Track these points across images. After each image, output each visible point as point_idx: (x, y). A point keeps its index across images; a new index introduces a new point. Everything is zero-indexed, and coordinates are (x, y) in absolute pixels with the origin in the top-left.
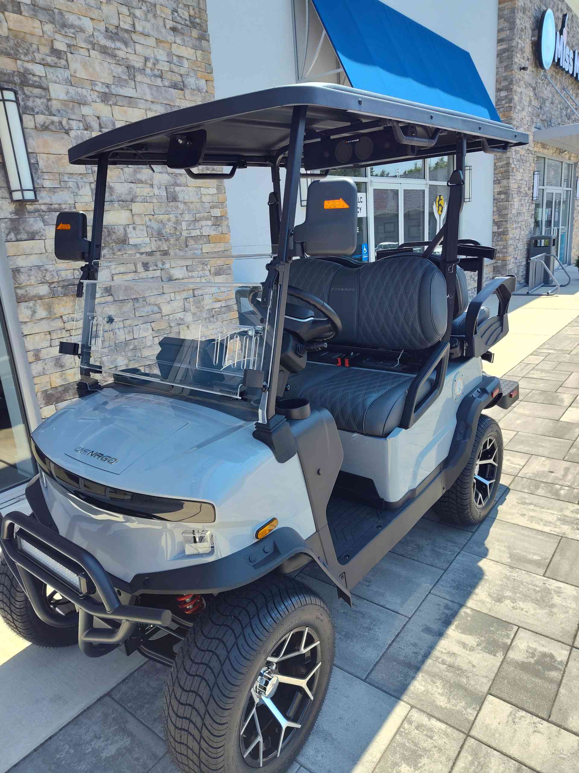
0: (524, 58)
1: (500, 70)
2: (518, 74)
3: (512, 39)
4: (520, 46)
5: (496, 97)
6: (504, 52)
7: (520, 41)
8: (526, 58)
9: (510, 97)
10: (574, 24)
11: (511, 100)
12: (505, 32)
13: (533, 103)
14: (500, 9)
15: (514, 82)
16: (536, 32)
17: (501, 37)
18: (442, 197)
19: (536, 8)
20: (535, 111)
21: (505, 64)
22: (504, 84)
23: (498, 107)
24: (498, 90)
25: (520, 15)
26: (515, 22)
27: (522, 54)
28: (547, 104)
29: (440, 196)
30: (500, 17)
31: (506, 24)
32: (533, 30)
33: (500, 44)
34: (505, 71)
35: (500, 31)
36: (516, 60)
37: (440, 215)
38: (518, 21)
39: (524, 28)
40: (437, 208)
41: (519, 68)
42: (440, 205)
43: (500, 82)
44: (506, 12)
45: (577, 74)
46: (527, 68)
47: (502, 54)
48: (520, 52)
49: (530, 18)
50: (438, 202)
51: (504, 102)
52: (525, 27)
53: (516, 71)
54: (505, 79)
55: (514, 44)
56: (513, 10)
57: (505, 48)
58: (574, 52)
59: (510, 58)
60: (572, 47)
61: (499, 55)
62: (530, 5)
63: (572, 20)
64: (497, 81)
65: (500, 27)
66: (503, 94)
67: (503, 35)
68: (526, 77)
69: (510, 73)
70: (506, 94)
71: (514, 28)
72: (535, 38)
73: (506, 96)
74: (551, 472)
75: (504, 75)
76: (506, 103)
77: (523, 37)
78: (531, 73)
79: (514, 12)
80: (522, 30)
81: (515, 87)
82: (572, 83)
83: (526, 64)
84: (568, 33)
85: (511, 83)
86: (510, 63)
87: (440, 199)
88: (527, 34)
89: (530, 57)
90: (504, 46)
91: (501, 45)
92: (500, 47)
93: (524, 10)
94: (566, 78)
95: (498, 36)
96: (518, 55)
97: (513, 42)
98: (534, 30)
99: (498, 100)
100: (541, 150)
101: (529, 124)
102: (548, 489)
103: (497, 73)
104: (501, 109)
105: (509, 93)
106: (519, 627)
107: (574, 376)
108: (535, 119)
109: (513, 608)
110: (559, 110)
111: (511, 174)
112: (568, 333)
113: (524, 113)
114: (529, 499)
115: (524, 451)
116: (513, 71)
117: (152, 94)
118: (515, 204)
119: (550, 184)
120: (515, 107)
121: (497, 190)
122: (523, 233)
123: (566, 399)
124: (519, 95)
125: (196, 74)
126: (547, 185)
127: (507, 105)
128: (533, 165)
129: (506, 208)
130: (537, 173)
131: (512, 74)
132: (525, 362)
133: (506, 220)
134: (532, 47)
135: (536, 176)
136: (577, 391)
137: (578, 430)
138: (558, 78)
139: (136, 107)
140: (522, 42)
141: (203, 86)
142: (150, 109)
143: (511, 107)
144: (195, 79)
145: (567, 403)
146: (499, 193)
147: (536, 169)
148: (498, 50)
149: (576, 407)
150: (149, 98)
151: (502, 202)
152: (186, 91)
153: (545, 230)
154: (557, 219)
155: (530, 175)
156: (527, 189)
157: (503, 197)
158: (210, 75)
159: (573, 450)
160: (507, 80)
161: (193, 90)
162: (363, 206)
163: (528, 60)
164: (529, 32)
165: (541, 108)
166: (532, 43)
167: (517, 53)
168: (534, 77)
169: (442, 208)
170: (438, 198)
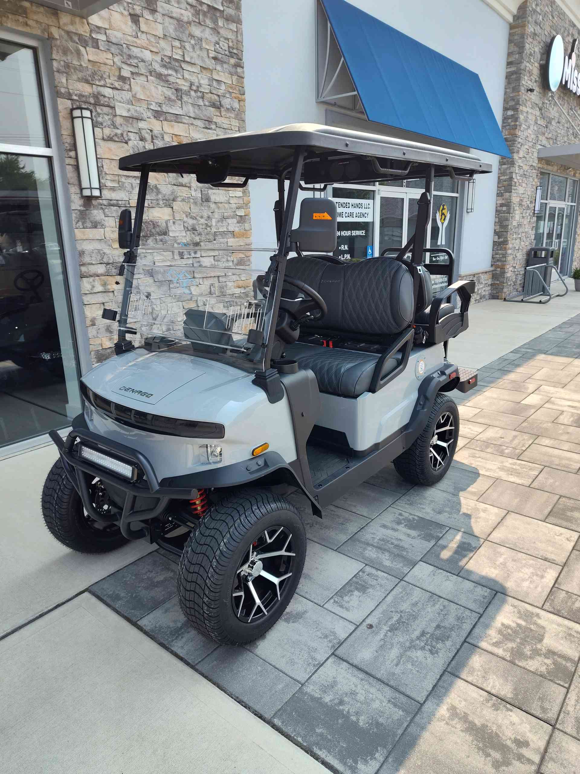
1: (508, 90)
2: (524, 95)
3: (521, 63)
4: (528, 69)
5: (503, 115)
8: (534, 80)
9: (517, 116)
11: (517, 119)
12: (514, 56)
13: (539, 123)
14: (511, 35)
15: (521, 103)
16: (545, 56)
17: (510, 60)
18: (445, 207)
19: (546, 33)
20: (540, 130)
21: (513, 85)
22: (512, 103)
23: (505, 125)
24: (505, 109)
25: (529, 40)
26: (524, 47)
27: (530, 76)
28: (553, 123)
29: (443, 206)
30: (510, 41)
31: (516, 49)
32: (542, 54)
33: (509, 66)
34: (513, 92)
35: (510, 54)
36: (524, 82)
37: (443, 224)
38: (527, 46)
39: (533, 52)
40: (440, 217)
41: (526, 90)
42: (443, 214)
43: (508, 102)
44: (516, 37)
46: (534, 89)
47: (510, 76)
48: (528, 75)
49: (540, 43)
50: (442, 211)
51: (510, 121)
53: (523, 92)
55: (522, 67)
56: (522, 36)
57: (514, 71)
59: (518, 79)
61: (508, 77)
62: (540, 31)
64: (504, 100)
65: (510, 51)
66: (510, 113)
67: (512, 58)
68: (533, 98)
69: (517, 94)
70: (513, 113)
71: (523, 52)
72: (543, 62)
73: (512, 115)
74: (501, 438)
75: (511, 95)
76: (512, 122)
77: (532, 60)
78: (538, 95)
79: (524, 37)
80: (531, 54)
81: (521, 108)
83: (534, 86)
85: (518, 103)
86: (517, 84)
87: (443, 209)
88: (536, 58)
89: (537, 79)
90: (513, 69)
91: (510, 68)
92: (509, 70)
93: (534, 36)
94: (574, 99)
95: (508, 59)
96: (526, 78)
97: (521, 66)
98: (543, 54)
99: (505, 119)
100: (545, 166)
101: (534, 142)
102: (496, 449)
103: (505, 93)
104: (507, 127)
105: (515, 113)
106: (450, 528)
107: (544, 370)
108: (540, 138)
109: (449, 517)
110: (565, 129)
111: (513, 187)
112: (549, 336)
113: (530, 131)
114: (478, 454)
115: (483, 422)
116: (520, 93)
117: (194, 112)
118: (516, 216)
119: (553, 198)
120: (520, 126)
121: (500, 202)
122: (522, 243)
123: (531, 387)
124: (525, 114)
125: (231, 95)
126: (550, 199)
127: (513, 123)
128: (536, 180)
129: (507, 220)
130: (539, 188)
131: (519, 95)
132: (505, 358)
133: (507, 230)
134: (540, 70)
135: (539, 191)
136: (542, 383)
137: (533, 411)
138: (566, 98)
139: (181, 123)
140: (530, 66)
141: (236, 105)
142: (192, 124)
143: (516, 125)
144: (230, 100)
145: (530, 391)
146: (502, 205)
147: (539, 184)
148: (507, 73)
149: (537, 394)
150: (192, 115)
151: (504, 213)
152: (222, 109)
153: (546, 242)
154: (559, 232)
155: (533, 190)
156: (528, 202)
157: (504, 209)
158: (243, 97)
159: (525, 424)
160: (514, 100)
161: (228, 109)
162: (370, 211)
163: (536, 81)
164: (538, 56)
165: (547, 126)
166: (540, 67)
167: (524, 76)
168: (540, 98)
169: (445, 217)
170: (442, 207)
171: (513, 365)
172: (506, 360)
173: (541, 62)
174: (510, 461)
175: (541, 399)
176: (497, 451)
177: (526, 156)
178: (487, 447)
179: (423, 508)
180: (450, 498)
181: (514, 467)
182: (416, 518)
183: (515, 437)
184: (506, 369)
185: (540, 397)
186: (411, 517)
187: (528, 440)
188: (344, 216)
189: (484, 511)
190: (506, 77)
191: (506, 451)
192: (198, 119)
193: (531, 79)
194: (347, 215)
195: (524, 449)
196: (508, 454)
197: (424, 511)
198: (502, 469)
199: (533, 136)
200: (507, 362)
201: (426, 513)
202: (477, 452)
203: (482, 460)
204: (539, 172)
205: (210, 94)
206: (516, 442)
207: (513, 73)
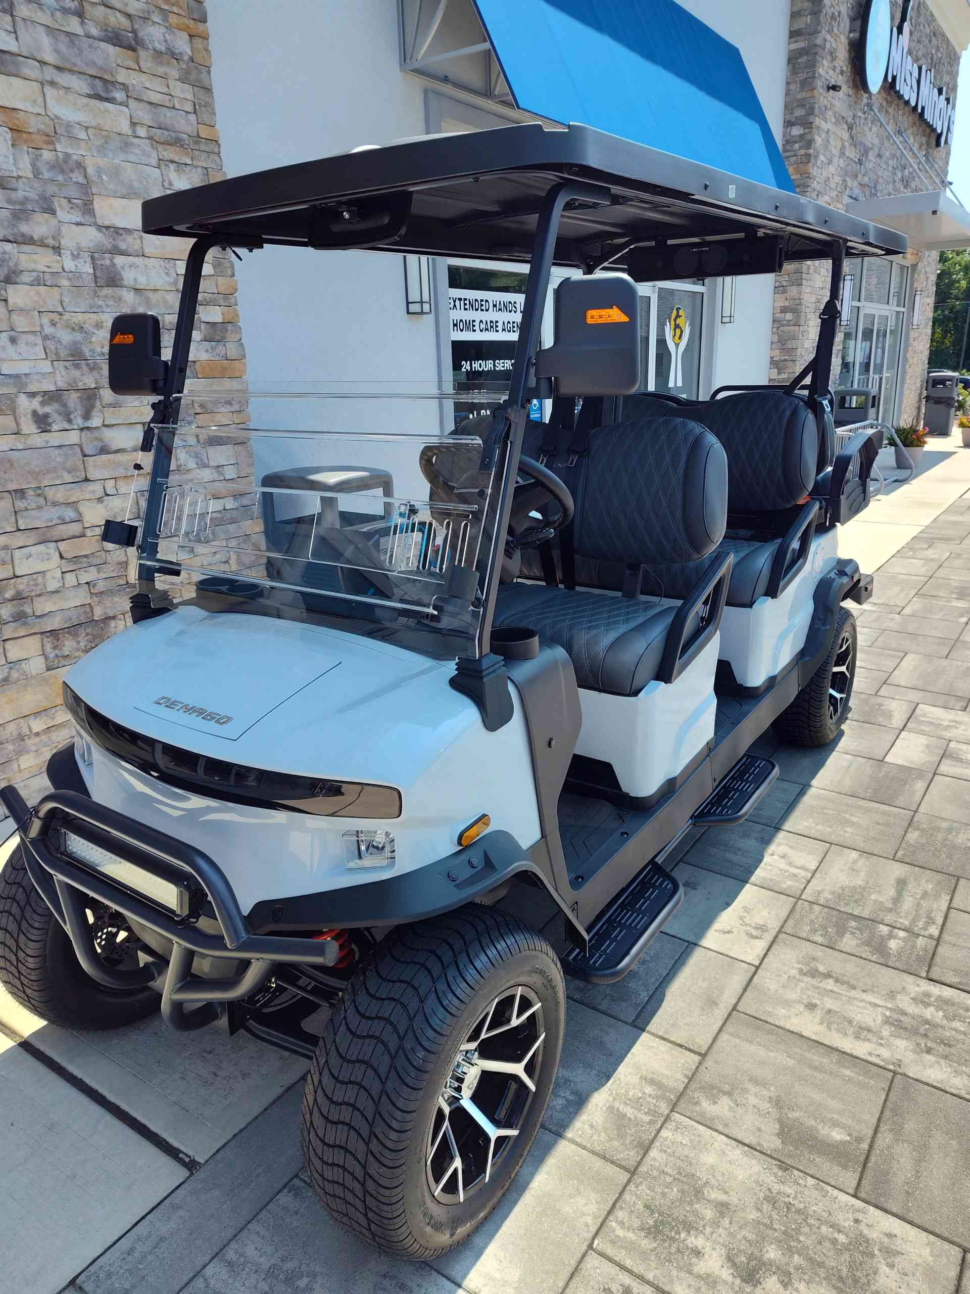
0: (834, 69)
1: (792, 87)
2: (823, 97)
3: (816, 32)
4: (828, 46)
5: (784, 136)
6: (801, 55)
7: (829, 37)
8: (838, 70)
9: (809, 137)
10: (922, 19)
11: (809, 144)
12: (804, 19)
13: (847, 154)
15: (816, 112)
16: (858, 23)
17: (796, 27)
18: (681, 312)
20: (850, 168)
21: (802, 76)
22: (799, 112)
23: (787, 154)
24: (789, 124)
27: (832, 61)
28: (871, 156)
29: (678, 309)
32: (853, 20)
33: (794, 39)
35: (795, 15)
36: (821, 71)
37: (677, 345)
39: (837, 14)
40: (672, 332)
41: (825, 87)
42: (677, 326)
43: (792, 109)
45: (923, 108)
46: (840, 87)
47: (796, 58)
48: (829, 58)
50: (675, 320)
51: (797, 146)
52: (839, 13)
53: (821, 90)
54: (802, 104)
55: (819, 41)
57: (803, 48)
58: (920, 69)
59: (812, 65)
60: (916, 60)
61: (792, 59)
63: (919, 12)
64: (786, 107)
65: (795, 9)
66: (796, 131)
67: (800, 24)
68: (837, 104)
69: (809, 94)
70: (802, 132)
71: (820, 12)
72: (855, 35)
73: (801, 136)
75: (799, 96)
76: (800, 148)
77: (835, 30)
78: (845, 98)
80: (833, 17)
81: (817, 121)
82: (914, 123)
83: (840, 80)
84: (911, 33)
85: (811, 112)
86: (810, 74)
87: (678, 316)
88: (842, 25)
89: (845, 69)
90: (801, 45)
91: (796, 42)
92: (794, 46)
94: (903, 115)
95: (791, 24)
96: (825, 62)
97: (816, 38)
98: (855, 19)
99: (788, 142)
101: (838, 189)
102: (867, 934)
103: (787, 94)
104: (793, 159)
105: (807, 131)
107: (910, 660)
108: (850, 182)
110: (890, 168)
111: (804, 276)
113: (832, 169)
114: (823, 961)
116: (815, 91)
117: (57, 51)
118: (810, 329)
119: (870, 298)
120: (816, 157)
121: (781, 303)
123: (898, 709)
124: (824, 135)
125: (165, 19)
126: (865, 300)
127: (802, 152)
129: (795, 337)
130: (849, 278)
131: (813, 97)
133: (795, 357)
134: (850, 52)
135: (848, 284)
136: (915, 696)
137: (920, 786)
138: (891, 111)
139: (17, 76)
140: (832, 40)
141: (182, 44)
142: (52, 83)
143: (809, 155)
144: (163, 30)
145: (896, 722)
146: (783, 310)
147: (848, 270)
148: (790, 51)
149: (915, 731)
150: (50, 57)
152: (142, 53)
153: (859, 379)
154: (878, 361)
157: (789, 316)
158: (201, 26)
159: (913, 836)
160: (803, 106)
161: (158, 54)
163: (842, 73)
164: (846, 23)
165: (860, 162)
166: (849, 44)
167: (823, 59)
168: (850, 106)
169: (682, 331)
170: (675, 313)
173: (852, 35)
174: (912, 985)
175: (928, 747)
176: (870, 944)
178: (841, 927)
181: (928, 1015)
183: (902, 885)
185: (923, 740)
187: (937, 896)
190: (789, 61)
191: (893, 946)
192: (71, 71)
193: (835, 67)
195: (936, 932)
196: (899, 955)
198: (898, 1025)
199: (837, 179)
202: (819, 952)
203: (838, 989)
205: (103, 8)
206: (908, 904)
207: (801, 52)
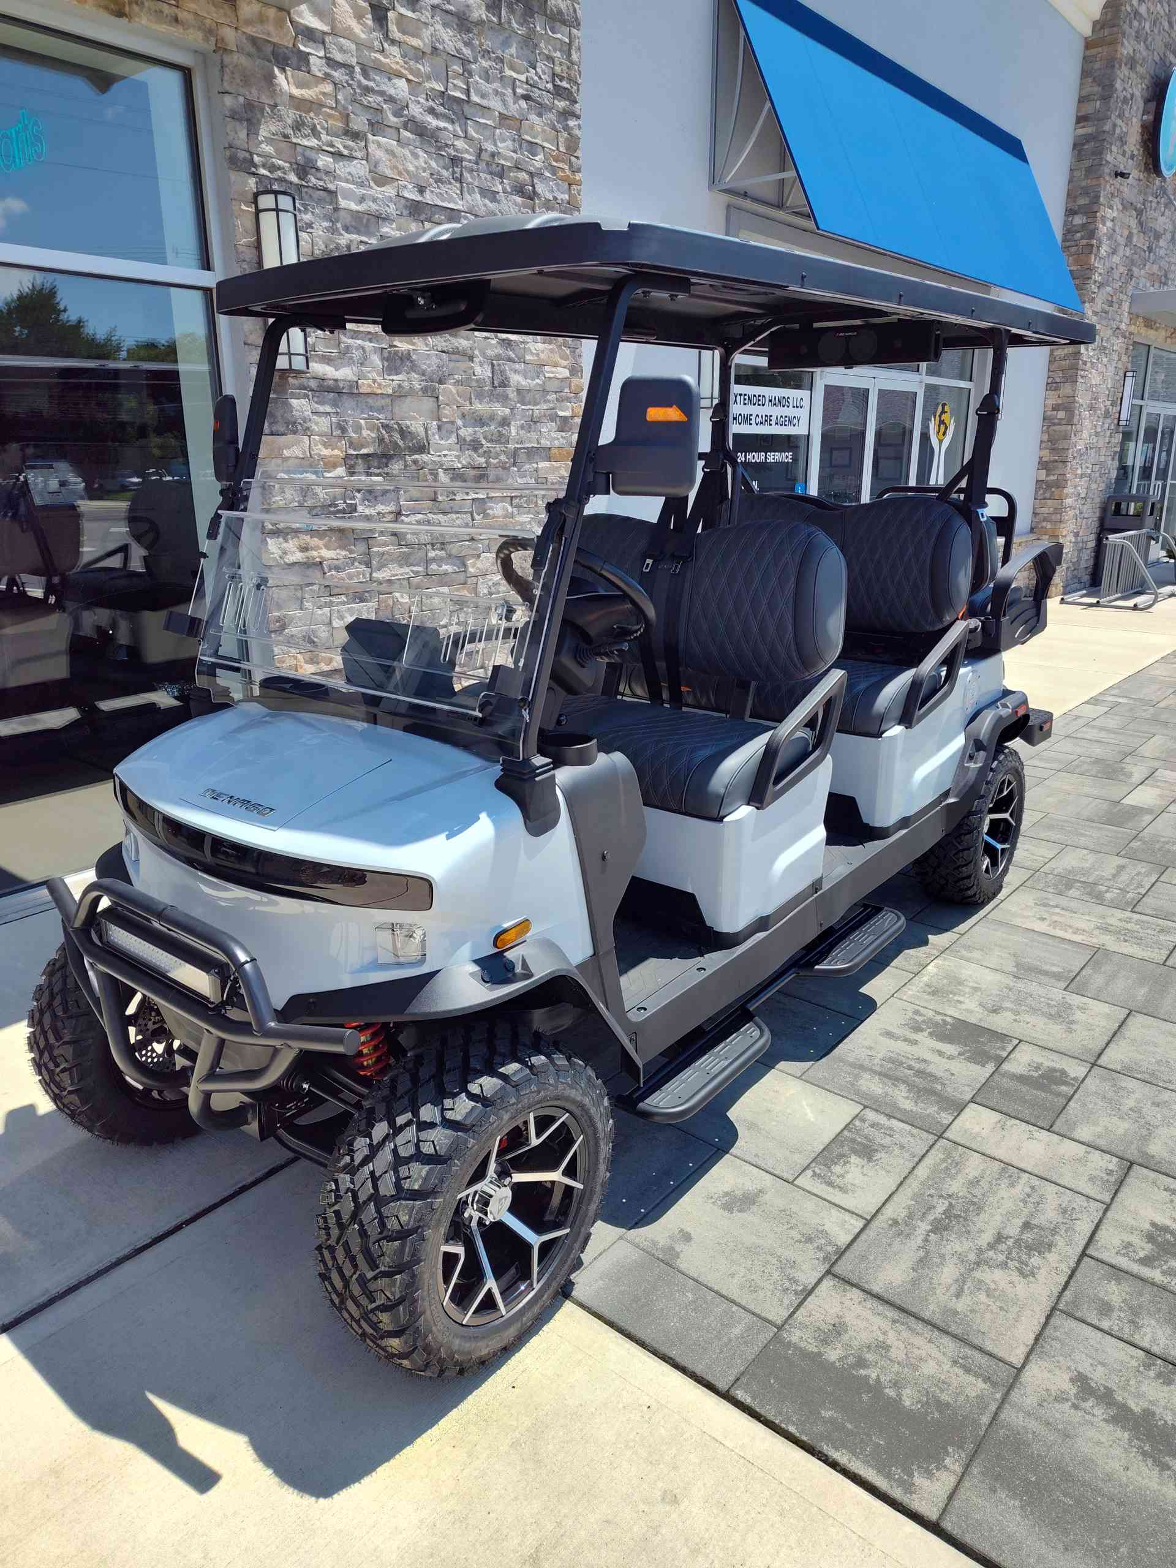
0: (1124, 154)
1: (1077, 174)
2: (1108, 185)
3: (1103, 118)
4: (1118, 131)
5: (1065, 223)
6: (1088, 142)
7: (1119, 122)
8: (1128, 154)
9: (1092, 227)
11: (1092, 234)
12: (1092, 103)
13: (1135, 239)
14: (1085, 59)
15: (1101, 200)
16: (1153, 105)
17: (1083, 112)
18: (947, 408)
19: (1157, 58)
20: (1136, 257)
21: (1088, 163)
22: (1082, 201)
23: (1068, 244)
24: (1070, 212)
25: (1125, 71)
26: (1112, 85)
27: (1122, 146)
28: (1163, 242)
29: (944, 405)
30: (1085, 74)
31: (1097, 89)
32: (1147, 101)
33: (1081, 125)
34: (1087, 177)
35: (1082, 100)
36: (1109, 158)
37: (941, 442)
38: (1118, 85)
39: (1129, 96)
40: (937, 428)
41: (1113, 174)
42: (942, 422)
43: (1076, 197)
44: (1097, 66)
46: (1129, 173)
47: (1082, 145)
48: (1118, 143)
49: (1142, 78)
50: (940, 416)
51: (1078, 235)
52: (1132, 95)
53: (1107, 178)
54: (1085, 192)
55: (1107, 128)
56: (1111, 63)
57: (1091, 134)
59: (1099, 153)
61: (1078, 146)
62: (1145, 53)
64: (1069, 195)
65: (1084, 93)
66: (1078, 220)
67: (1089, 109)
68: (1126, 190)
69: (1095, 182)
70: (1084, 221)
71: (1111, 96)
72: (1149, 117)
73: (1083, 226)
74: (1093, 869)
75: (1084, 184)
76: (1082, 238)
77: (1127, 114)
78: (1135, 183)
79: (1113, 66)
80: (1125, 101)
81: (1102, 210)
83: (1129, 165)
85: (1096, 200)
86: (1096, 162)
87: (943, 412)
88: (1135, 108)
89: (1136, 153)
90: (1088, 130)
91: (1084, 127)
92: (1081, 131)
93: (1132, 63)
95: (1078, 110)
96: (1114, 148)
97: (1105, 124)
98: (1149, 101)
99: (1069, 232)
100: (1143, 330)
101: (1123, 280)
102: (1089, 890)
103: (1071, 181)
104: (1073, 249)
105: (1090, 220)
106: (1021, 1041)
107: (1157, 740)
108: (1136, 272)
109: (1015, 1020)
111: (1080, 372)
112: (1158, 672)
113: (1116, 259)
114: (1054, 900)
115: (1052, 839)
116: (1102, 178)
118: (1083, 430)
119: (1155, 397)
120: (1099, 247)
121: (1051, 401)
122: (1094, 486)
123: (1138, 772)
124: (1109, 224)
125: (554, 174)
126: (1150, 398)
127: (1084, 242)
128: (1124, 358)
129: (1066, 437)
130: (1131, 374)
131: (1099, 185)
132: (1075, 713)
133: (1064, 459)
134: (1142, 134)
135: (1129, 381)
136: (1156, 764)
137: (1148, 818)
140: (1123, 124)
141: (562, 192)
143: (1092, 246)
144: (551, 182)
145: (1137, 778)
146: (1056, 408)
147: (1129, 366)
148: (1076, 137)
149: (1152, 786)
150: (481, 211)
151: (1060, 424)
152: (537, 201)
153: (1139, 484)
154: (1162, 466)
155: (1117, 378)
156: (1109, 403)
157: (1061, 414)
158: (577, 176)
159: (1135, 844)
160: (1088, 194)
161: (548, 201)
162: (803, 414)
163: (1132, 157)
164: (1139, 104)
165: (1150, 249)
166: (1143, 126)
167: (1111, 144)
168: (1140, 192)
169: (946, 428)
170: (940, 408)
171: (1093, 727)
172: (1077, 717)
173: (1145, 117)
174: (1119, 914)
175: (1160, 796)
176: (1090, 894)
177: (1107, 308)
178: (1069, 885)
179: (961, 1002)
180: (1012, 984)
181: (1128, 926)
182: (948, 1019)
183: (1121, 868)
184: (1079, 735)
185: (1158, 791)
186: (939, 1018)
187: (1148, 875)
188: (753, 422)
189: (1083, 1009)
190: (1075, 146)
191: (1108, 896)
193: (1125, 152)
194: (758, 420)
195: (1143, 891)
196: (1112, 900)
197: (964, 1006)
198: (1105, 929)
199: (1122, 269)
200: (1081, 722)
201: (967, 1010)
202: (1050, 896)
203: (1063, 912)
204: (1131, 342)
205: (515, 170)
206: (1124, 877)
207: (1088, 138)
